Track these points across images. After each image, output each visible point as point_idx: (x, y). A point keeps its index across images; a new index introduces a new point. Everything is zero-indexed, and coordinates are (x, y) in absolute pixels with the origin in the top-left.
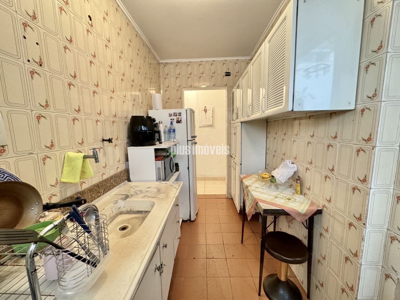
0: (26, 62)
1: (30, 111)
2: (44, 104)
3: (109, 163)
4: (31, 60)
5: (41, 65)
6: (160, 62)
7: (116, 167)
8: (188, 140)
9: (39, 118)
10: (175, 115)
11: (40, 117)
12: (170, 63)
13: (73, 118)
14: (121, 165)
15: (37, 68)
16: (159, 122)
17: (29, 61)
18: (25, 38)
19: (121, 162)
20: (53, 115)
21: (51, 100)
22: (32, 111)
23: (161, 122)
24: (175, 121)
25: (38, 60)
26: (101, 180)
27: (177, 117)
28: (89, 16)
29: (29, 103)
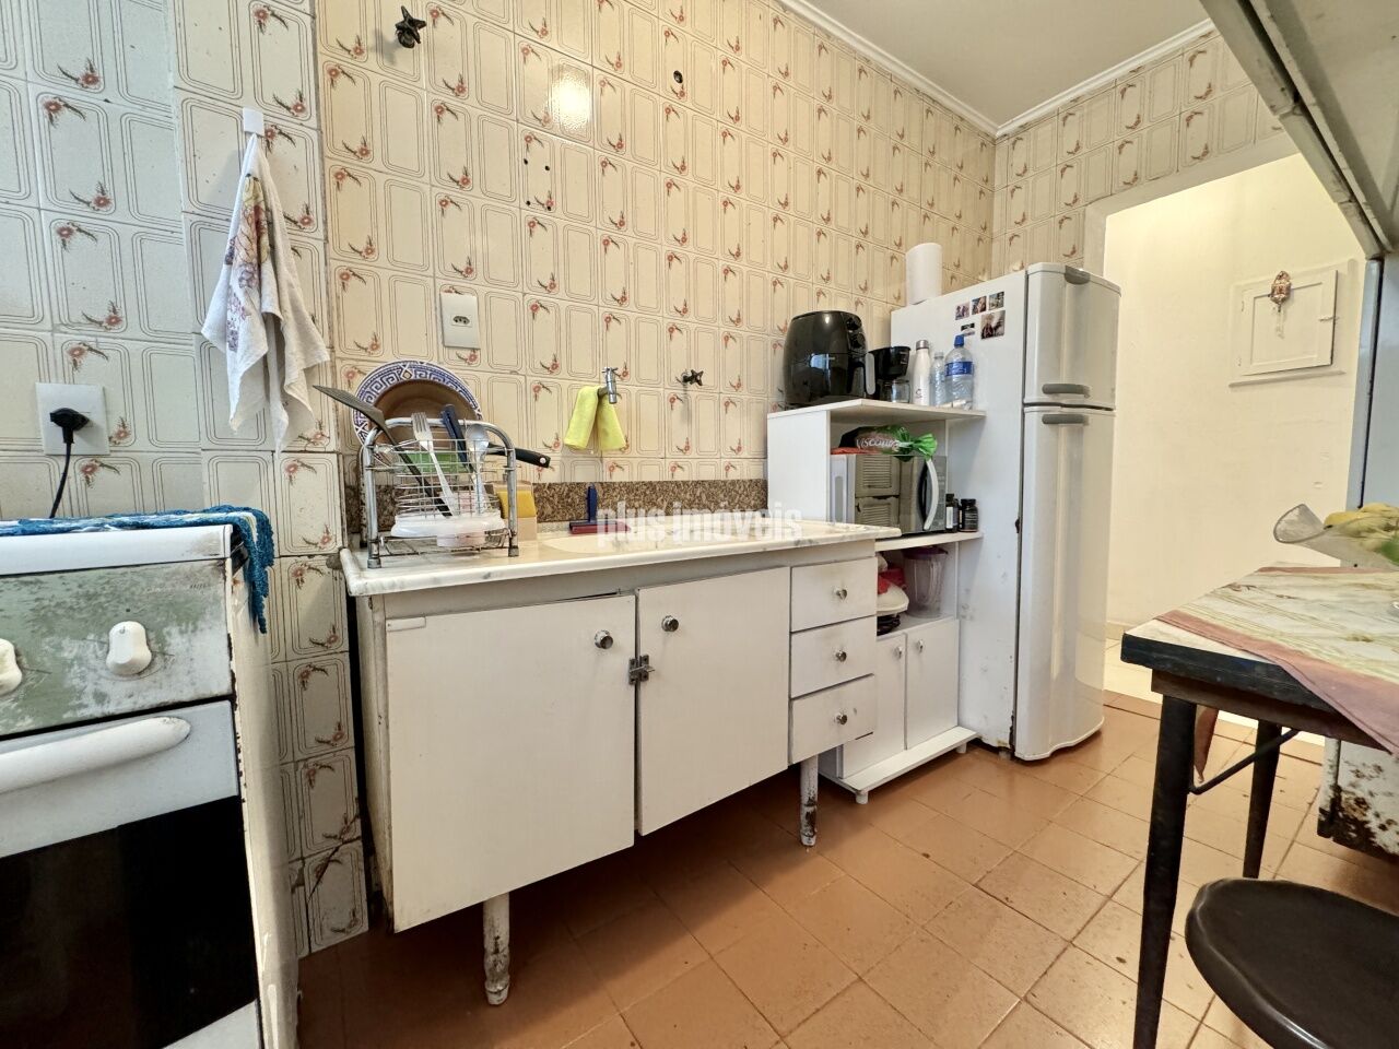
0: (524, 205)
1: (521, 295)
2: (547, 283)
3: (698, 442)
4: (532, 201)
5: (549, 208)
6: (998, 134)
7: (724, 462)
8: (1026, 401)
9: (534, 308)
10: (979, 307)
11: (537, 307)
12: (1039, 121)
13: (607, 315)
14: (745, 462)
15: (542, 214)
16: (918, 344)
17: (528, 203)
18: (526, 162)
19: (744, 454)
20: (563, 305)
21: (562, 276)
22: (524, 294)
23: (926, 342)
24: (978, 330)
25: (544, 199)
26: (668, 478)
27: (987, 312)
28: (677, 74)
29: (521, 279)
